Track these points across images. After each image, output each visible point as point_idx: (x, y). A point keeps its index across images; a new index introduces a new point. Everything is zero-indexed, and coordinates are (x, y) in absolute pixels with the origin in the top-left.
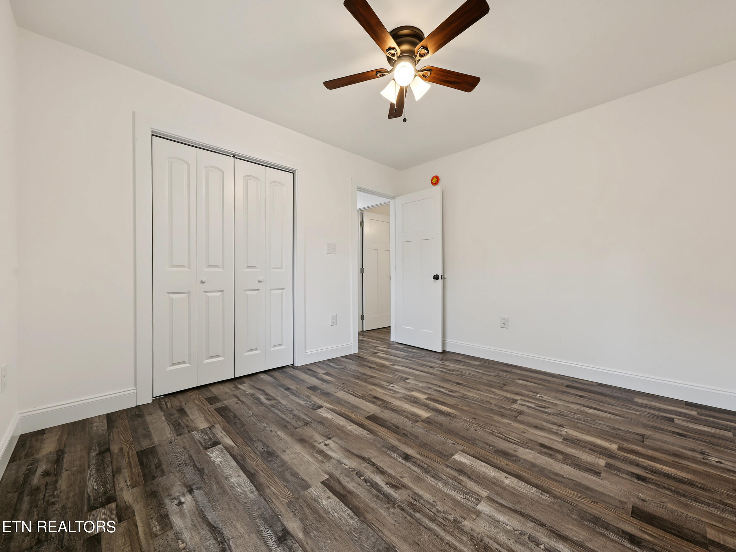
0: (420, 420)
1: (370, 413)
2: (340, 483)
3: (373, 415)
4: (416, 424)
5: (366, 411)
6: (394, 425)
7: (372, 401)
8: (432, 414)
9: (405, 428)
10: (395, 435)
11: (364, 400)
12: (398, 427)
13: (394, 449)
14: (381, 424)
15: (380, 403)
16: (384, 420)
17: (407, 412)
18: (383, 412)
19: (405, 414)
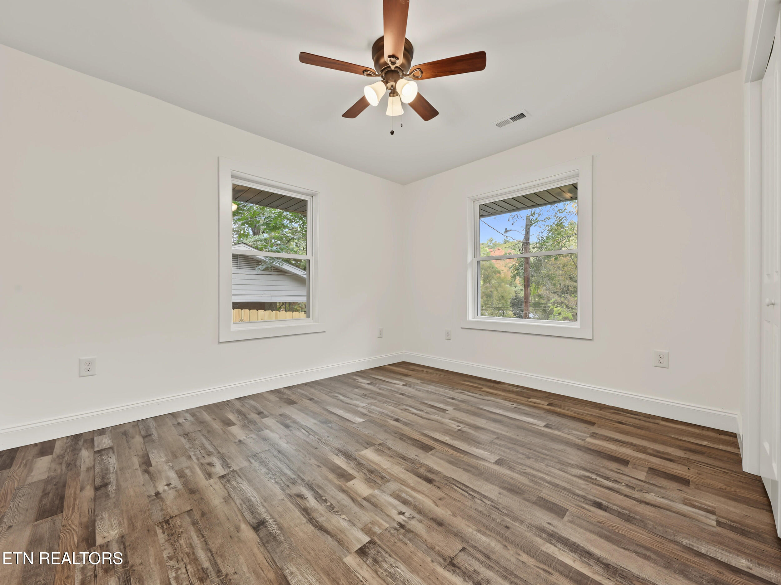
0: (376, 446)
1: (431, 454)
2: (437, 410)
3: (427, 452)
4: (382, 442)
5: (437, 457)
6: (405, 441)
7: (433, 473)
8: (359, 453)
9: (394, 438)
10: (404, 433)
11: (445, 476)
12: (401, 439)
13: (406, 424)
14: (417, 442)
15: (422, 471)
16: (414, 445)
17: (388, 455)
18: (416, 455)
19: (390, 453)
